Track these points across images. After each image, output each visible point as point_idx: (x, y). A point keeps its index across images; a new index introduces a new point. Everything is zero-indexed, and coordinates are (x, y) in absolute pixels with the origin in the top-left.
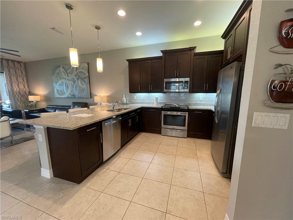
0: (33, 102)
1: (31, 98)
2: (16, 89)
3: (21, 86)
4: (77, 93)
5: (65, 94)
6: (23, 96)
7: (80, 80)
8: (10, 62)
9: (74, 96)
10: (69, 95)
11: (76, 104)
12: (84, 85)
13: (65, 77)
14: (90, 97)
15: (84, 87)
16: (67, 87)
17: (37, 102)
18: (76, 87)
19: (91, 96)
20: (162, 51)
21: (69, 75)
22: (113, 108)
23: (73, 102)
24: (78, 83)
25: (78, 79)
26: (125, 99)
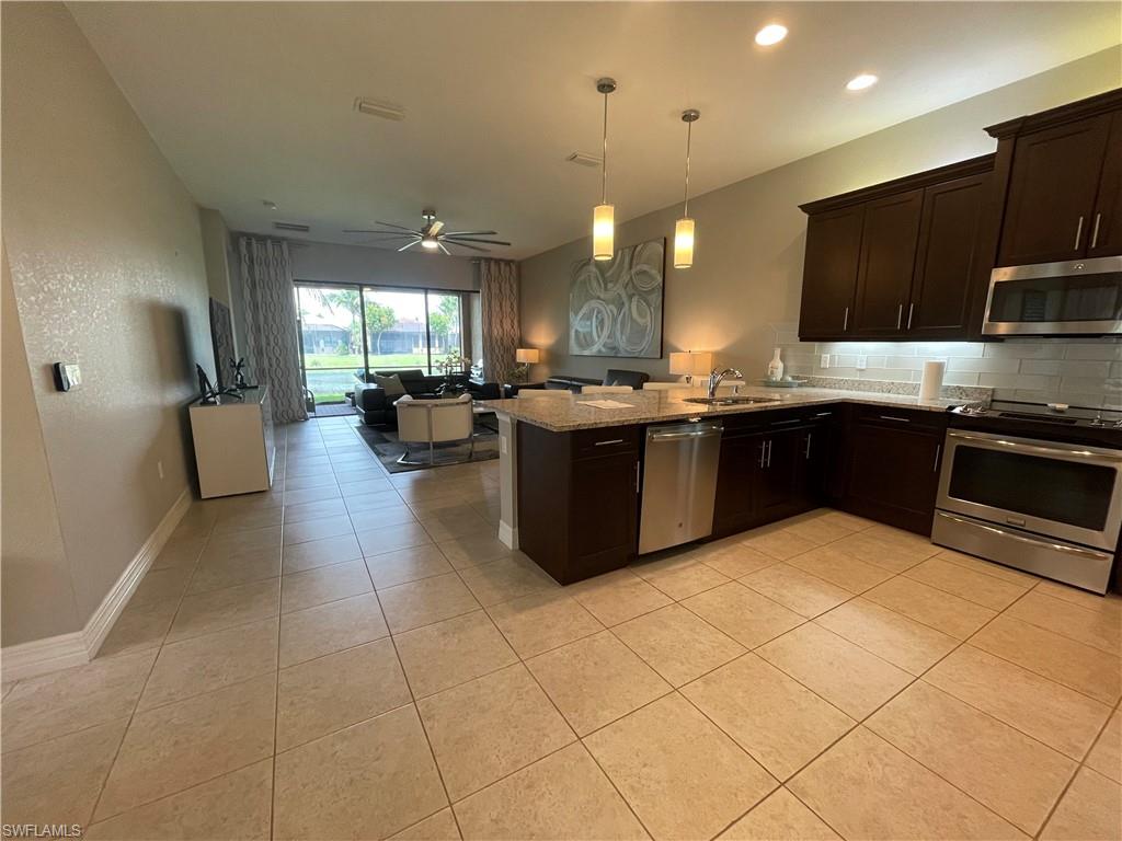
0: (524, 364)
1: (522, 355)
2: (496, 332)
3: (507, 326)
4: (622, 343)
5: (593, 343)
6: (507, 350)
7: (635, 299)
8: (492, 264)
9: (613, 353)
10: (603, 350)
11: (617, 377)
12: (645, 317)
13: (598, 294)
14: (659, 356)
15: (644, 321)
16: (601, 323)
17: (532, 365)
18: (623, 324)
19: (664, 350)
20: (992, 131)
21: (610, 285)
22: (712, 394)
23: (610, 371)
24: (630, 308)
25: (630, 297)
26: (781, 365)
